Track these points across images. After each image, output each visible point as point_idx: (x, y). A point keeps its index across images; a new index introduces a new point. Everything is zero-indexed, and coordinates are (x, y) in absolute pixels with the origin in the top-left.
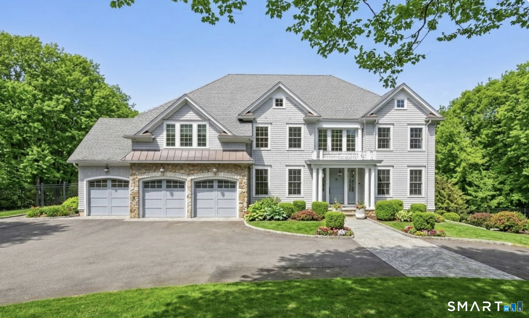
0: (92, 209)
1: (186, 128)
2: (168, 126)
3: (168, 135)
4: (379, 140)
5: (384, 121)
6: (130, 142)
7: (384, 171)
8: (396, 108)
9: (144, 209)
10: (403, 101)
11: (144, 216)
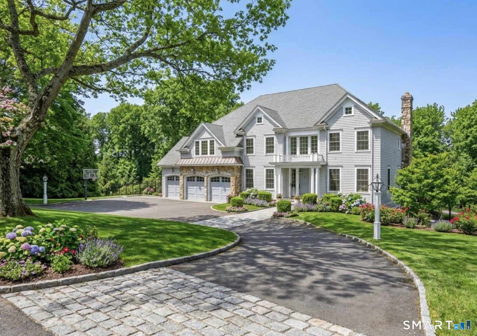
0: (169, 194)
1: (204, 143)
2: (196, 142)
3: (196, 148)
4: (331, 144)
5: (334, 127)
6: (179, 154)
7: (334, 170)
8: (344, 115)
9: (187, 194)
10: (350, 109)
11: (187, 199)
